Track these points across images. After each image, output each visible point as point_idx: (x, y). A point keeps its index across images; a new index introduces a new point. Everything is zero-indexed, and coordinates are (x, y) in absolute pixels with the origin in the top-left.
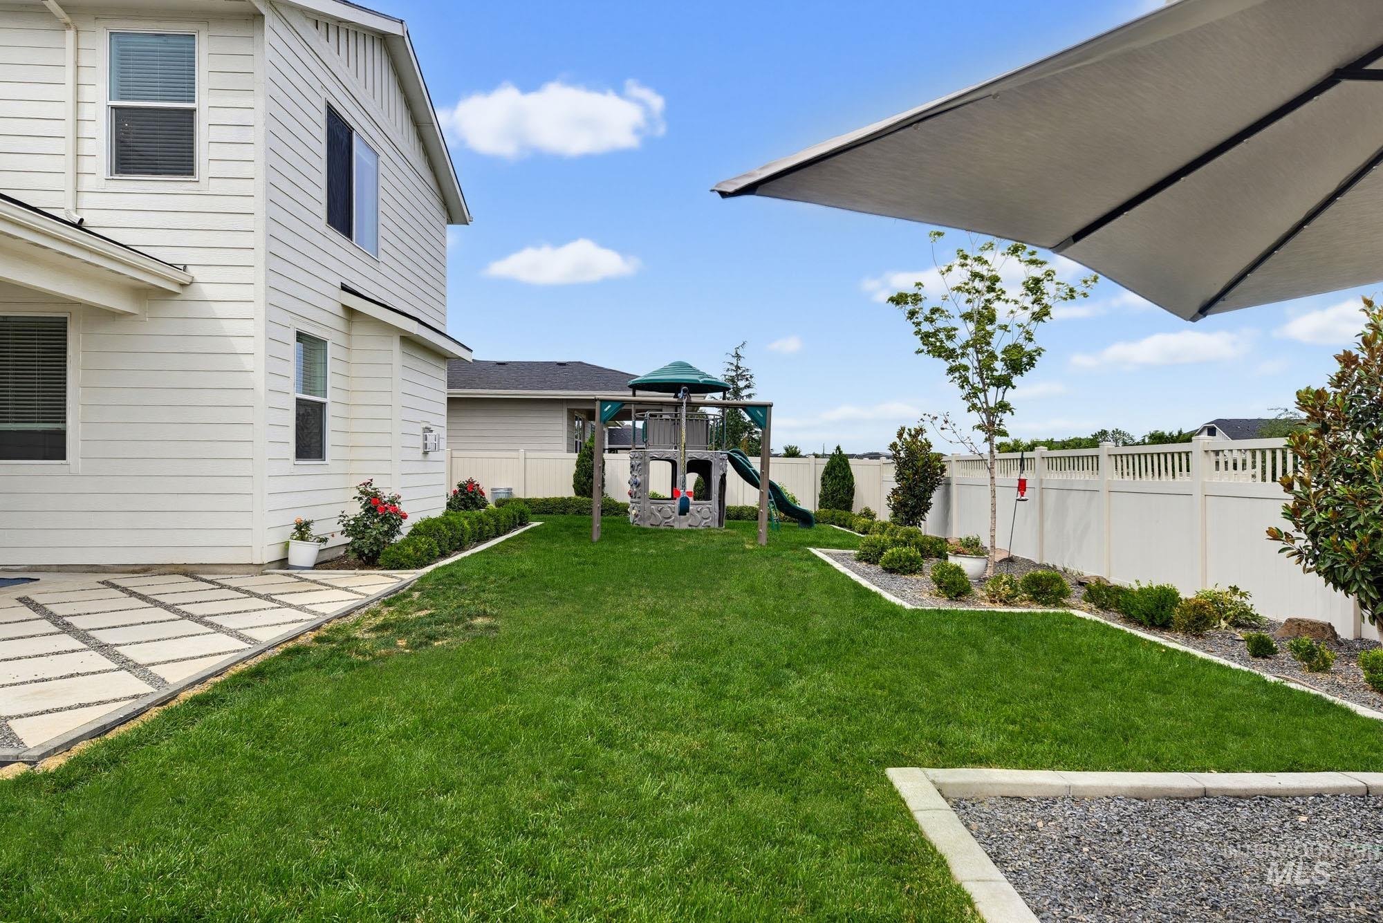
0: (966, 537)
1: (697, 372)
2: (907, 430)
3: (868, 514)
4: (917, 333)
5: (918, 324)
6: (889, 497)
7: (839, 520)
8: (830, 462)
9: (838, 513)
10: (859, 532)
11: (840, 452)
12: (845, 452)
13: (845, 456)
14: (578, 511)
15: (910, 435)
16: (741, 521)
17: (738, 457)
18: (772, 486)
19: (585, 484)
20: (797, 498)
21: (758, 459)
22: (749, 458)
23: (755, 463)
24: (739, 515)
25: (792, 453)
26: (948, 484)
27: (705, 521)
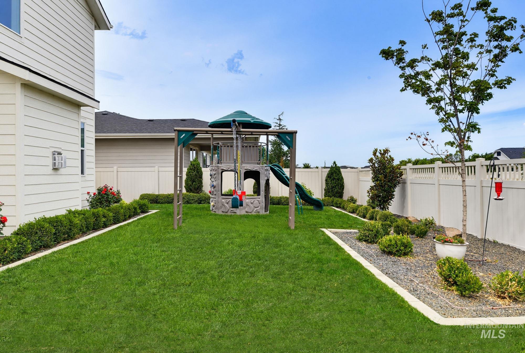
0: (424, 219)
1: (250, 116)
2: (378, 150)
3: (353, 200)
4: (401, 76)
5: (403, 68)
6: (368, 191)
7: (336, 203)
8: (330, 170)
9: (336, 199)
10: (350, 212)
11: (336, 165)
12: (339, 165)
13: (338, 167)
14: (187, 201)
15: (381, 154)
16: (280, 206)
17: (276, 168)
18: (298, 186)
19: (191, 185)
20: (312, 191)
21: (288, 170)
22: (284, 169)
23: (287, 172)
24: (280, 202)
25: (307, 167)
26: (404, 183)
27: (256, 209)
